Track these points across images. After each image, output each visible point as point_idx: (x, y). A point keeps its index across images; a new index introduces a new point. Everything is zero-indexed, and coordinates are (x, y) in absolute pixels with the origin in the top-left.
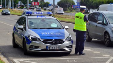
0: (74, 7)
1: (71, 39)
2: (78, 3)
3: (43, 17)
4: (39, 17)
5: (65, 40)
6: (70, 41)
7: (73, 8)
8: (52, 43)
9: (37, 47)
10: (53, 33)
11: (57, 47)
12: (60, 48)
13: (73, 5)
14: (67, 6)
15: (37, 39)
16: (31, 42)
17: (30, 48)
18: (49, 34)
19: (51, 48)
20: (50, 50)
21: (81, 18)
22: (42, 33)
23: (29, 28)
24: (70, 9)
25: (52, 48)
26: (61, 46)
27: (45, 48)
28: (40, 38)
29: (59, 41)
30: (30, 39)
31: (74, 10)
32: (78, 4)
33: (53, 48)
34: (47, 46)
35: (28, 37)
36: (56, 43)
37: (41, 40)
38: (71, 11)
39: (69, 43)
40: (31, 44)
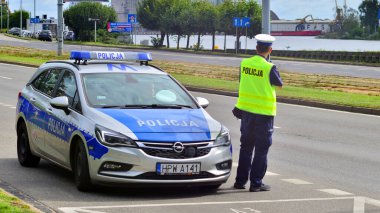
0: (115, 29)
1: (227, 140)
2: (130, 16)
3: (128, 70)
4: (115, 70)
5: (211, 144)
6: (225, 145)
7: (110, 30)
8: (172, 154)
9: (127, 167)
10: (172, 121)
11: (190, 166)
12: (197, 170)
13: (112, 22)
14: (92, 23)
15: (124, 141)
16: (106, 151)
17: (102, 168)
18: (160, 124)
19: (171, 171)
20: (167, 177)
21: (261, 74)
22: (141, 123)
23: (91, 105)
24: (101, 35)
25: (175, 169)
26: (200, 163)
27: (152, 168)
28: (134, 137)
29: (195, 147)
30: (103, 140)
31: (115, 37)
32: (129, 20)
33: (178, 171)
34: (158, 164)
35: (92, 133)
36: (185, 154)
37: (140, 144)
38: (105, 41)
39: (224, 155)
40: (104, 158)
